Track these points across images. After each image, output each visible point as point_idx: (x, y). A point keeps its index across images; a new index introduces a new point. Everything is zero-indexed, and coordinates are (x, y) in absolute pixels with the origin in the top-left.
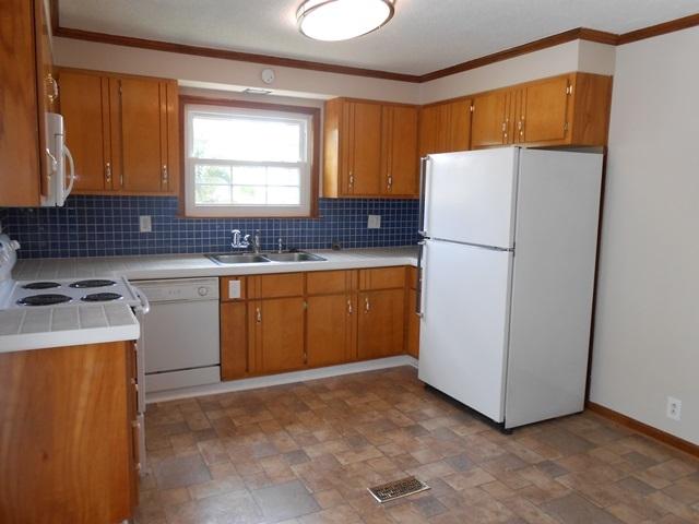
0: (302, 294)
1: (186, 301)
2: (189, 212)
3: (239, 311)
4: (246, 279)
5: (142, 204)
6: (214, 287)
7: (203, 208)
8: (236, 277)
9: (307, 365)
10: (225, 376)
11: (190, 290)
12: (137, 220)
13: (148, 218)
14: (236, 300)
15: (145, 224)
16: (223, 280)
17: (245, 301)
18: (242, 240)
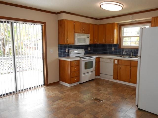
0: (130, 65)
1: (108, 62)
2: (121, 47)
3: (117, 66)
4: (118, 60)
5: (113, 46)
6: (113, 61)
7: (124, 46)
8: (116, 60)
9: (130, 82)
10: (114, 78)
11: (108, 61)
12: (112, 48)
13: (114, 48)
14: (116, 64)
15: (113, 49)
16: (114, 60)
17: (118, 64)
18: (125, 53)
